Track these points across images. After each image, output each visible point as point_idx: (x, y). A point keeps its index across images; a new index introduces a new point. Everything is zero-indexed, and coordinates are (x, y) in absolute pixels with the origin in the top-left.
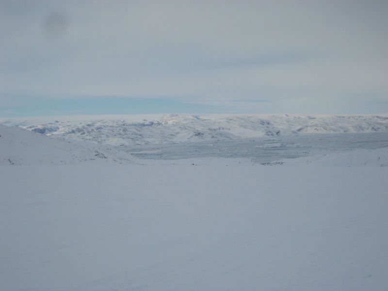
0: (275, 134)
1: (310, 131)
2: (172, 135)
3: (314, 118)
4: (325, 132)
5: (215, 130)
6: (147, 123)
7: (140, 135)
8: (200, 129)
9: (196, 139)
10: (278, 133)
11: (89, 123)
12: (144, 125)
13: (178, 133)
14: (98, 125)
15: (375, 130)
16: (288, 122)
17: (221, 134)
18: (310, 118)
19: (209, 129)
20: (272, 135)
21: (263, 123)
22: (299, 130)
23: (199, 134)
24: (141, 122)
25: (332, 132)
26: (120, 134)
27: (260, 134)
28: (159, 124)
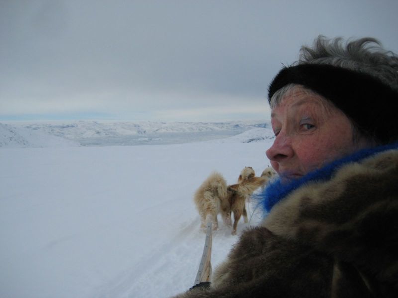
0: (143, 132)
1: (163, 131)
2: (82, 133)
3: (165, 123)
4: (171, 131)
5: (107, 130)
6: (65, 126)
7: (62, 133)
8: (98, 129)
9: (96, 135)
10: (145, 132)
11: (28, 126)
12: (63, 127)
13: (85, 132)
14: (34, 127)
15: (201, 130)
16: (150, 125)
17: (111, 133)
18: (163, 123)
19: (104, 130)
20: (142, 133)
21: (135, 126)
22: (157, 130)
23: (98, 132)
24: (61, 125)
25: (175, 131)
26: (49, 133)
27: (134, 132)
28: (72, 126)
